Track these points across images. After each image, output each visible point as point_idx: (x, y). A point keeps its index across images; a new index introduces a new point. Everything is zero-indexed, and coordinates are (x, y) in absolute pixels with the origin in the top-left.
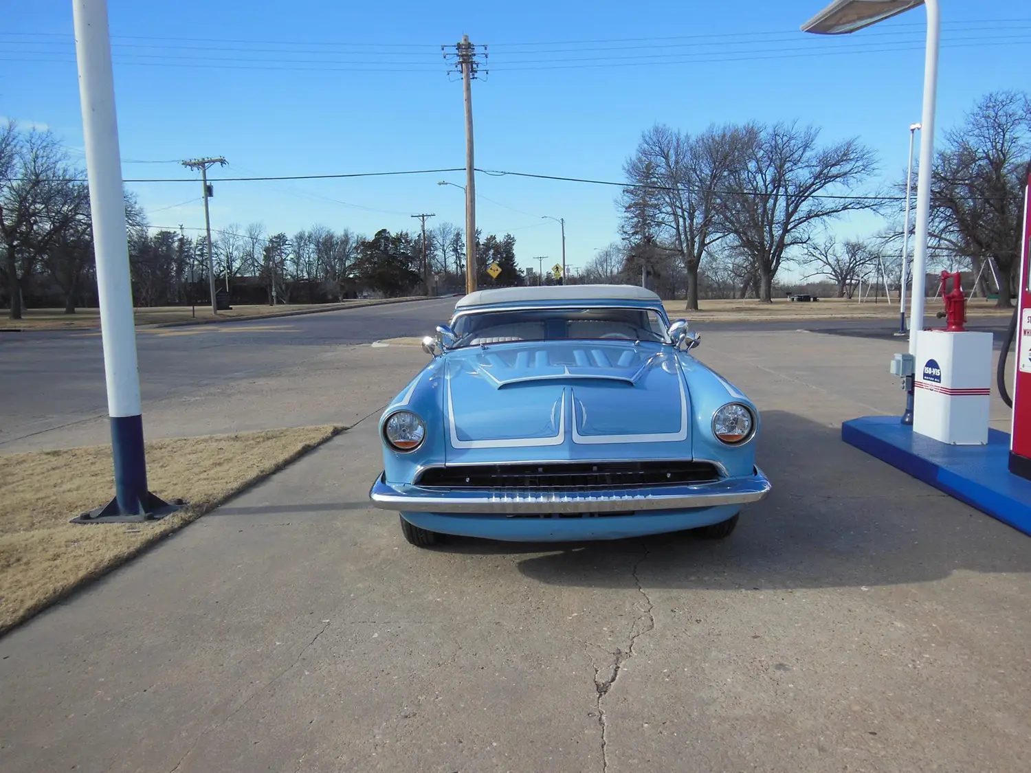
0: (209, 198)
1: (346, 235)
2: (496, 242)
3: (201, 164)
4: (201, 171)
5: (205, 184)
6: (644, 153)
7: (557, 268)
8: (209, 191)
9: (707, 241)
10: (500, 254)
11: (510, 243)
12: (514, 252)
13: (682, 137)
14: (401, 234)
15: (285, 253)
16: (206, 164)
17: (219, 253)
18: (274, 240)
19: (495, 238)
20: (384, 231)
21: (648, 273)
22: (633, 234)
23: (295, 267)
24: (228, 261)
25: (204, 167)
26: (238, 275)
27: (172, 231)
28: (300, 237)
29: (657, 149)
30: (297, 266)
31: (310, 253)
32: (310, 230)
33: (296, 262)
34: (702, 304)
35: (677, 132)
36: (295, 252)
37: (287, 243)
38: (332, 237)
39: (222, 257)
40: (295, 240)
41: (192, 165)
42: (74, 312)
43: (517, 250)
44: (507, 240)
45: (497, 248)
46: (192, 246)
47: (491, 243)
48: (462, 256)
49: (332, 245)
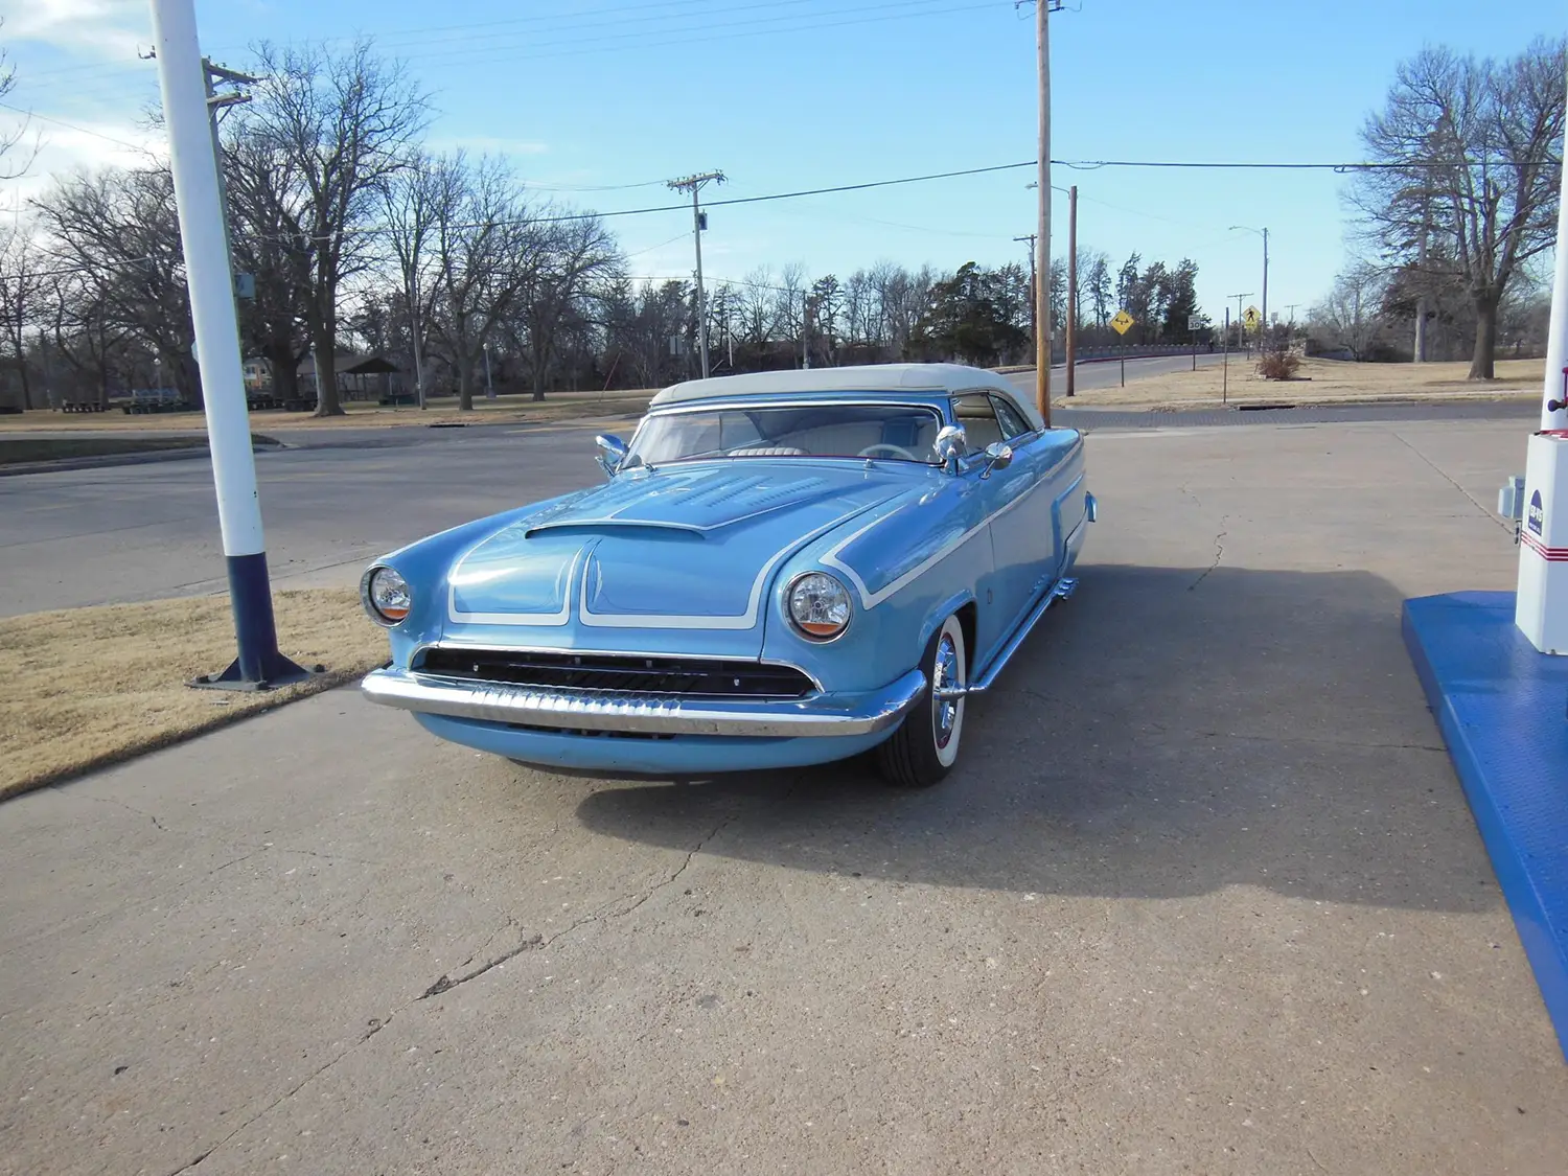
0: (701, 232)
1: (926, 274)
2: (1164, 273)
3: (692, 184)
4: (691, 193)
5: (697, 210)
6: (1401, 101)
7: (1251, 313)
8: (701, 221)
9: (1518, 254)
10: (1170, 292)
11: (1189, 273)
12: (1194, 288)
13: (1478, 64)
14: (1009, 268)
15: (835, 305)
16: (698, 183)
17: (743, 308)
18: (819, 285)
19: (1162, 266)
20: (972, 264)
21: (1429, 316)
22: (1403, 246)
23: (849, 325)
24: (755, 320)
25: (695, 187)
26: (770, 340)
27: (683, 281)
28: (858, 280)
29: (1428, 91)
30: (852, 324)
31: (871, 304)
32: (872, 268)
33: (851, 318)
34: (1501, 369)
35: (1467, 56)
36: (849, 302)
37: (838, 289)
38: (904, 277)
39: (748, 315)
40: (849, 285)
41: (680, 186)
42: (542, 399)
43: (1198, 285)
44: (1184, 268)
45: (1166, 285)
46: (709, 300)
47: (1155, 276)
48: (1106, 299)
49: (904, 289)
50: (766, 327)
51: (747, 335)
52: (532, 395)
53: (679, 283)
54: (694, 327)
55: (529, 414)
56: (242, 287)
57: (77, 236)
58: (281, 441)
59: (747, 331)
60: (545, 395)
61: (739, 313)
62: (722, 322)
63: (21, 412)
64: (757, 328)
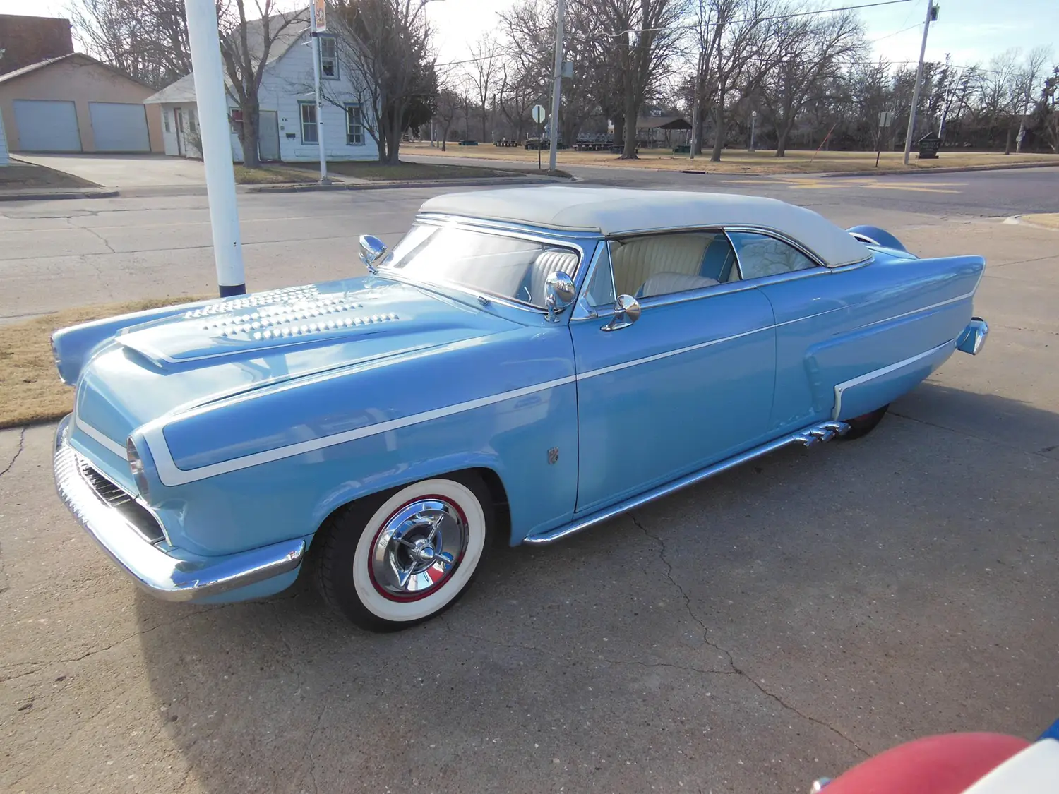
17: (985, 86)
24: (994, 96)
26: (1004, 114)
27: (936, 61)
39: (988, 91)
42: (781, 155)
46: (956, 78)
50: (1004, 102)
51: (983, 109)
52: (776, 151)
53: (932, 64)
54: (937, 101)
55: (754, 168)
56: (565, 70)
57: (519, 35)
58: (573, 175)
59: (984, 105)
60: (786, 152)
61: (981, 89)
62: (963, 97)
63: (477, 145)
64: (993, 104)
